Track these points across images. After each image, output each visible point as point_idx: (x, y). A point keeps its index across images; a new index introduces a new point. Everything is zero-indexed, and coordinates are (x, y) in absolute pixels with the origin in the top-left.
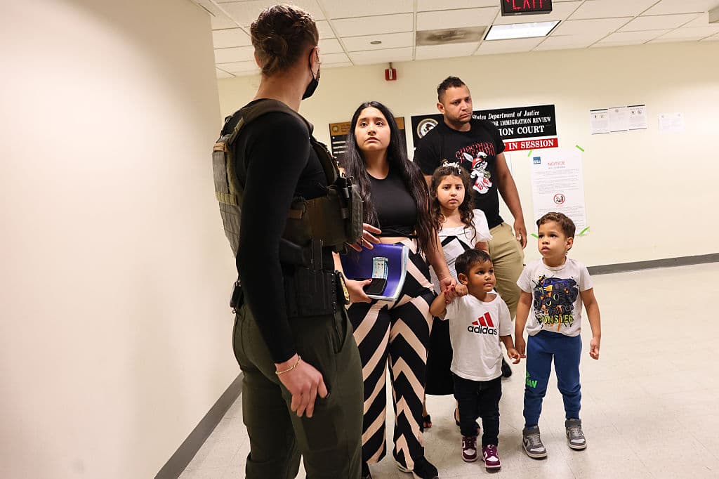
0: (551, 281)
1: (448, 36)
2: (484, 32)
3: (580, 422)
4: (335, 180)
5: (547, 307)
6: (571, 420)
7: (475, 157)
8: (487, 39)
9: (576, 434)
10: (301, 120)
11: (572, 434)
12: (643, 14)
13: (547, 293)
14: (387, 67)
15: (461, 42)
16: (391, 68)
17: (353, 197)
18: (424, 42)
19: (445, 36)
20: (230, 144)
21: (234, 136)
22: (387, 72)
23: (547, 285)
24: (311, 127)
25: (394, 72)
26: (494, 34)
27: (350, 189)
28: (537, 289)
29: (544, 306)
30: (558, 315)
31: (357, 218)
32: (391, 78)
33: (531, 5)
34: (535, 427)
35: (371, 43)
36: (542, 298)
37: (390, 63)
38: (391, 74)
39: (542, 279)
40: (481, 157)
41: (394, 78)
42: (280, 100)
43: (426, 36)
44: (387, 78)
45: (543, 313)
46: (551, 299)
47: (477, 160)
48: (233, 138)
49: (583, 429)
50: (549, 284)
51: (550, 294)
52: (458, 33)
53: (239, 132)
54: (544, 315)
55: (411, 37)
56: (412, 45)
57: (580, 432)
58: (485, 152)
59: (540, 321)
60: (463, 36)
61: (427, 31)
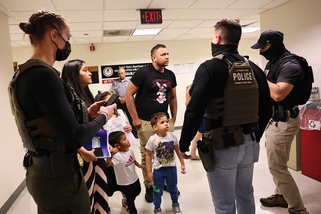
0: (164, 144)
1: (117, 33)
2: (132, 31)
3: (179, 204)
4: (73, 100)
5: (164, 156)
6: (175, 204)
7: (161, 86)
8: (133, 35)
9: (178, 210)
10: (53, 70)
11: (176, 211)
12: (197, 27)
13: (163, 149)
14: (91, 45)
15: (122, 36)
16: (93, 45)
17: (83, 109)
18: (107, 35)
19: (116, 33)
20: (13, 84)
21: (15, 80)
22: (91, 47)
23: (163, 146)
24: (59, 72)
25: (94, 48)
26: (136, 33)
27: (81, 105)
28: (158, 149)
29: (163, 156)
30: (169, 158)
31: (86, 120)
32: (92, 50)
33: (154, 20)
34: (159, 209)
35: (84, 35)
36: (161, 152)
37: (92, 44)
38: (93, 48)
39: (160, 144)
40: (164, 86)
41: (94, 50)
42: (40, 59)
43: (107, 33)
44: (91, 50)
45: (162, 159)
46: (166, 152)
47: (162, 87)
48: (15, 81)
49: (180, 207)
50: (164, 145)
51: (165, 150)
52: (121, 32)
53: (18, 77)
54: (163, 160)
55: (101, 33)
56: (101, 36)
57: (179, 209)
58: (167, 85)
59: (161, 163)
60: (123, 33)
61: (108, 30)
